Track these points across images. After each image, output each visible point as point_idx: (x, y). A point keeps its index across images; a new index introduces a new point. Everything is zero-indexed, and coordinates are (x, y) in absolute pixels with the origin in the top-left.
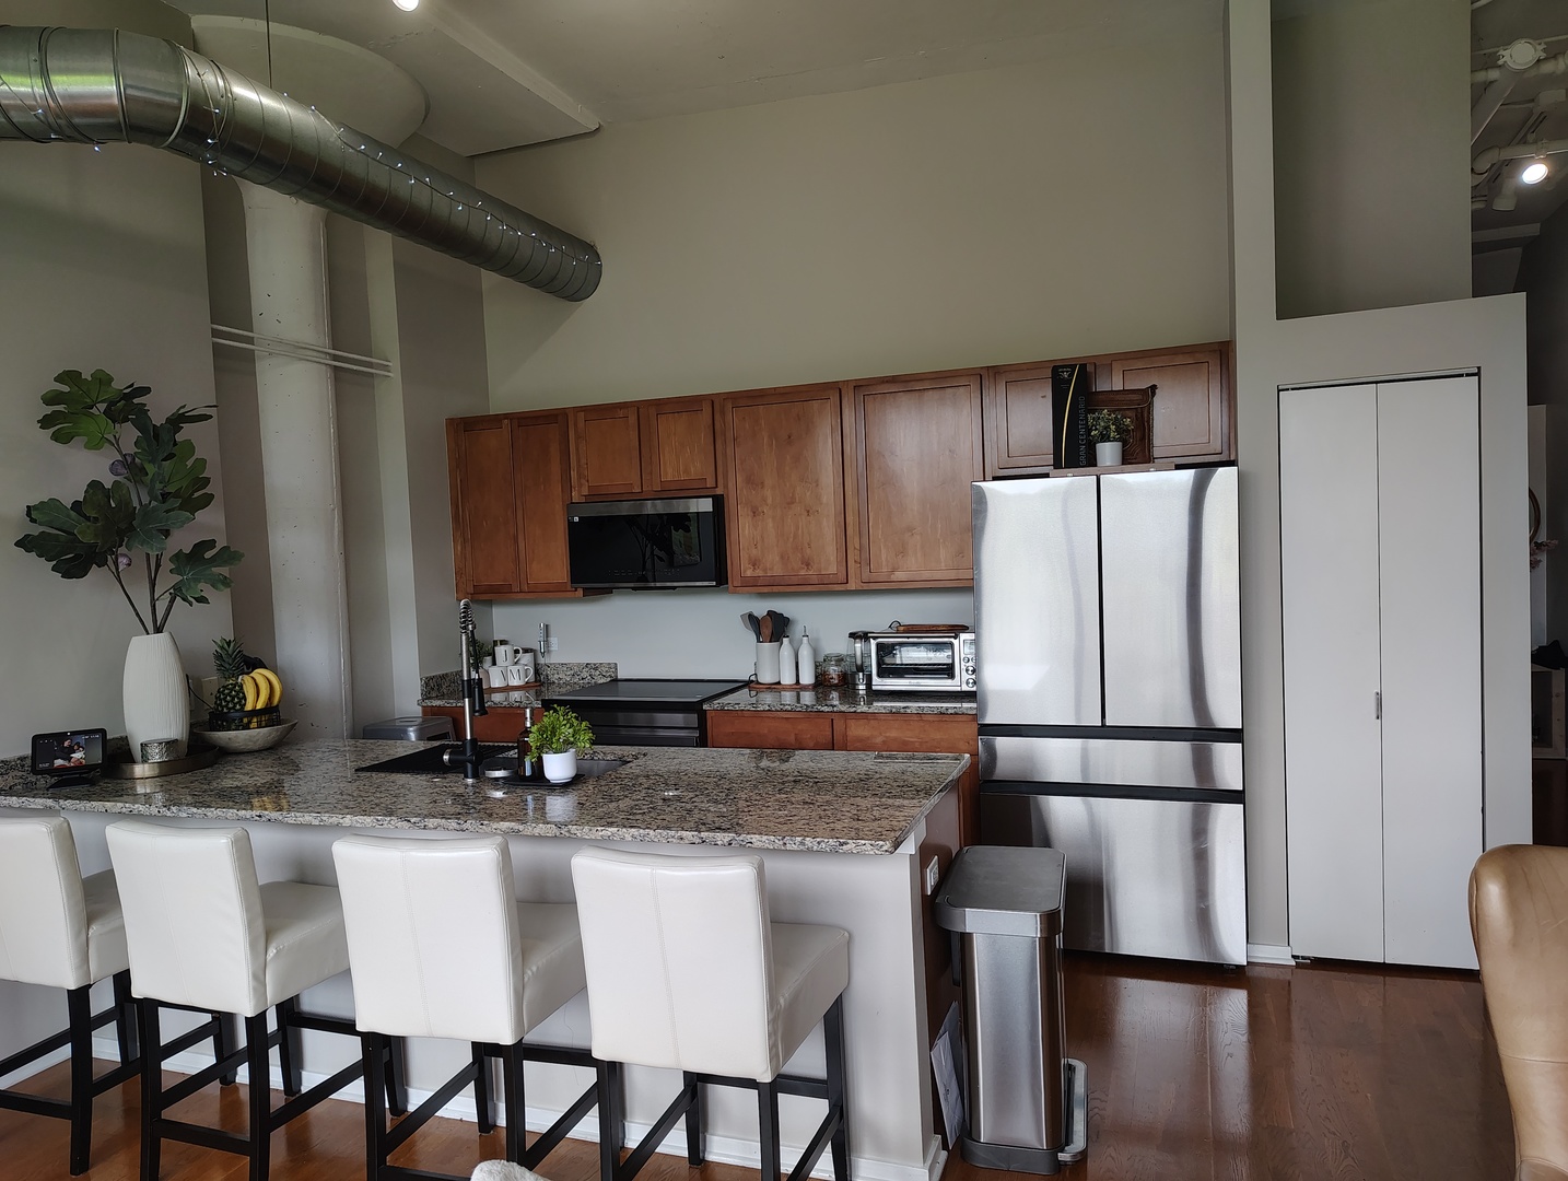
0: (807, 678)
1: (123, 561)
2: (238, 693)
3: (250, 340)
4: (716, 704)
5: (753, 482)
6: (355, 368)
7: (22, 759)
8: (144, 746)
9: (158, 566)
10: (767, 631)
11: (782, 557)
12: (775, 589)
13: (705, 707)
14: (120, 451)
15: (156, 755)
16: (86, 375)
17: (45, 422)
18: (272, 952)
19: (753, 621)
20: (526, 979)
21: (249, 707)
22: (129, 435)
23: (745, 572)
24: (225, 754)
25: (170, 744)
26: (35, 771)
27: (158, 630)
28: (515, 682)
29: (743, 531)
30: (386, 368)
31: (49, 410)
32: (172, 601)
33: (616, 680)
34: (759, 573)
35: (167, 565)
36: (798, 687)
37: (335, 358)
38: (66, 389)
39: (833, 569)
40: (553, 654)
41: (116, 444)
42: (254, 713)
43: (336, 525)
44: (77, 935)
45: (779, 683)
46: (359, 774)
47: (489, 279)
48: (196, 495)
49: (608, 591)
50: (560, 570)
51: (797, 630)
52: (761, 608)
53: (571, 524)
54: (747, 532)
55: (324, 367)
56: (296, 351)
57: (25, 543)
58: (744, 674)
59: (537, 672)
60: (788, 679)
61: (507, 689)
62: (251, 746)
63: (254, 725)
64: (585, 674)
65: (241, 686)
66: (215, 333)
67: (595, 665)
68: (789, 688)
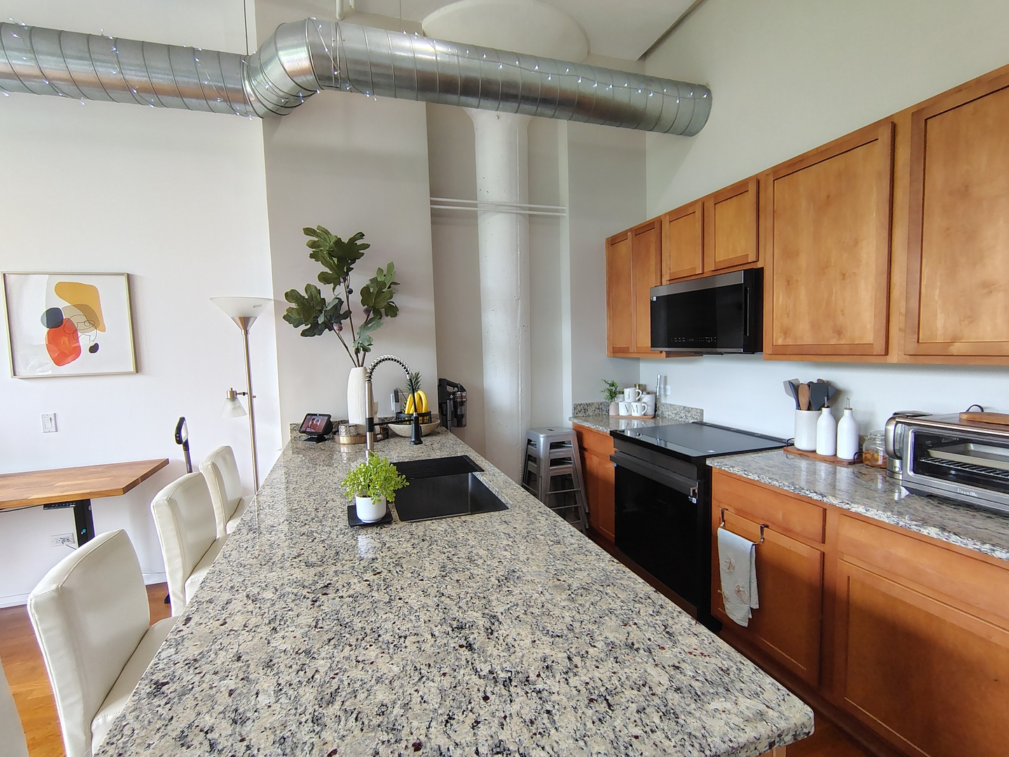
0: (847, 451)
5: (790, 254)
6: (536, 213)
10: (804, 400)
11: (813, 326)
13: (708, 462)
19: (795, 388)
23: (777, 340)
25: (357, 428)
28: (635, 414)
29: (778, 300)
30: (563, 211)
33: (701, 424)
34: (790, 342)
36: (834, 460)
37: (530, 209)
39: (869, 338)
40: (668, 397)
43: (519, 311)
45: (815, 451)
51: (843, 402)
52: (808, 374)
53: (651, 302)
54: (780, 302)
55: (514, 215)
56: (498, 207)
58: (784, 435)
59: (656, 408)
60: (824, 449)
61: (630, 418)
64: (683, 415)
66: (432, 203)
67: (689, 408)
68: (824, 459)
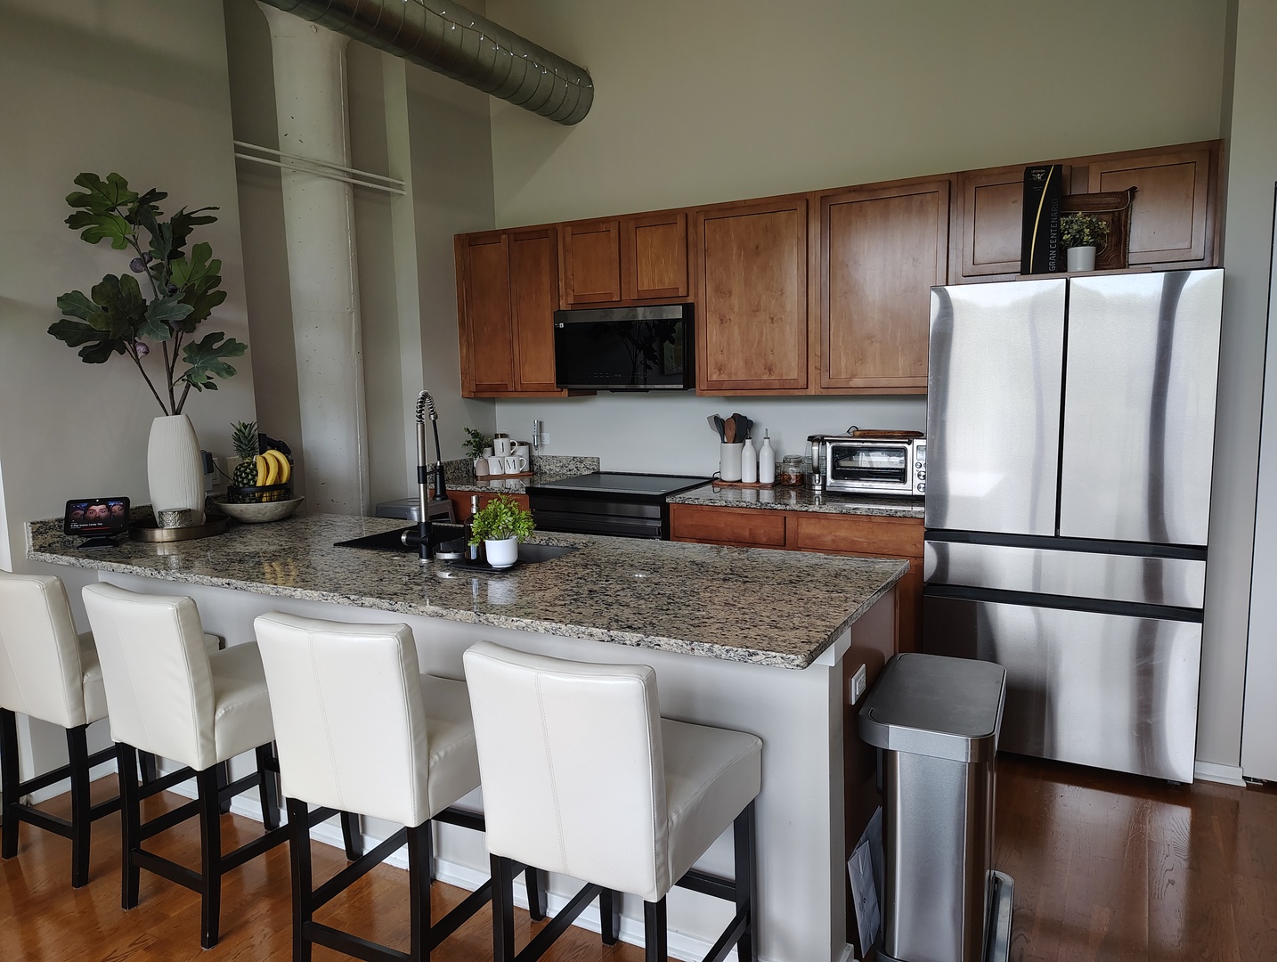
0: (767, 477)
1: (140, 349)
2: (252, 470)
3: (277, 158)
4: (678, 498)
5: (722, 292)
6: (370, 185)
7: (59, 520)
8: (161, 513)
9: (176, 355)
10: (731, 433)
11: (746, 363)
12: (739, 393)
13: (668, 500)
14: (138, 250)
15: (171, 522)
16: (103, 179)
17: (74, 222)
18: (220, 712)
19: (719, 423)
20: (432, 764)
21: (259, 483)
22: (145, 236)
23: (711, 376)
24: (238, 523)
25: (184, 514)
26: (68, 531)
27: (177, 413)
28: (511, 471)
29: (711, 337)
30: (400, 187)
31: (74, 211)
32: (188, 387)
33: (598, 473)
34: (724, 377)
35: (182, 354)
36: (758, 485)
37: (355, 176)
38: (88, 192)
39: (794, 375)
40: (545, 448)
41: (135, 245)
42: (265, 488)
43: (354, 327)
44: (72, 681)
45: (740, 481)
46: (337, 549)
47: (497, 105)
48: (210, 292)
49: (593, 393)
50: (548, 374)
51: (760, 433)
52: (726, 411)
53: (557, 329)
54: (714, 338)
55: (342, 184)
56: (316, 168)
57: (57, 330)
58: (708, 473)
59: (531, 462)
60: (749, 478)
61: (504, 477)
62: (261, 518)
63: (264, 499)
64: (571, 467)
65: (255, 465)
66: (238, 149)
67: (580, 458)
68: (750, 486)
